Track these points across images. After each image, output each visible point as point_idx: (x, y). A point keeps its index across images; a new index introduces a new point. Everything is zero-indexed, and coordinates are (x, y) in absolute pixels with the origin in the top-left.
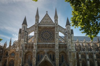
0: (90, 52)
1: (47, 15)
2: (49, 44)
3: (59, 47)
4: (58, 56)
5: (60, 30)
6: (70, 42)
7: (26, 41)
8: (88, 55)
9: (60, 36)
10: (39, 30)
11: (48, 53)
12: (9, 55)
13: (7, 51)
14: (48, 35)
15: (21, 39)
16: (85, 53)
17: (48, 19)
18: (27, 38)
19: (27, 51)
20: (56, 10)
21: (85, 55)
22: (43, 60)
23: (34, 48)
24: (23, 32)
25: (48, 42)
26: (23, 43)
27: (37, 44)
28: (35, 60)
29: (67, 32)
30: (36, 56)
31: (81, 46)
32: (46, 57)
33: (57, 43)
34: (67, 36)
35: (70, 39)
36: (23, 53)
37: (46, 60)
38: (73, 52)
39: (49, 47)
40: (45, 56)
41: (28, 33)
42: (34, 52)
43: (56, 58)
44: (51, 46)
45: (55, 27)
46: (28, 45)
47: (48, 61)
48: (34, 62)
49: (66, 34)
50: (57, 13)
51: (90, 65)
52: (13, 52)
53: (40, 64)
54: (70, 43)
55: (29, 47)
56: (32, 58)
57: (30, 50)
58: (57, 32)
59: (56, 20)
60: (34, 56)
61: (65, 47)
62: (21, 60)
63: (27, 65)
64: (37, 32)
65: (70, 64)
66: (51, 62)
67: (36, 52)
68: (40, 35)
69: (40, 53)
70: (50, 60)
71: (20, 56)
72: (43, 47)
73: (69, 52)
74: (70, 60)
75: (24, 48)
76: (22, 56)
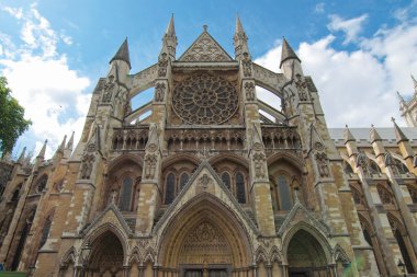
1: (206, 36)
2: (215, 127)
3: (266, 140)
4: (263, 176)
5: (260, 79)
6: (311, 116)
7: (117, 119)
8: (375, 189)
10: (175, 82)
11: (216, 165)
13: (44, 172)
14: (214, 98)
15: (100, 108)
16: (359, 182)
17: (210, 48)
18: (122, 108)
19: (117, 155)
22: (191, 192)
24: (110, 83)
25: (212, 123)
26: (103, 122)
27: (166, 129)
28: (153, 198)
30: (157, 176)
32: (205, 179)
34: (293, 95)
35: (310, 106)
36: (98, 165)
37: (206, 194)
40: (201, 175)
41: (128, 89)
42: (152, 160)
43: (257, 185)
44: (228, 137)
46: (125, 132)
47: (215, 198)
49: (286, 88)
54: (313, 118)
55: (129, 141)
57: (134, 153)
58: (249, 82)
60: (147, 177)
61: (289, 140)
62: (86, 194)
63: (111, 218)
64: (165, 82)
65: (332, 215)
66: (233, 206)
67: (159, 157)
68: (178, 97)
69: (178, 167)
70: (225, 196)
71: (83, 178)
72: (193, 141)
73: (313, 156)
74: (327, 195)
75: (107, 146)
76: (93, 175)
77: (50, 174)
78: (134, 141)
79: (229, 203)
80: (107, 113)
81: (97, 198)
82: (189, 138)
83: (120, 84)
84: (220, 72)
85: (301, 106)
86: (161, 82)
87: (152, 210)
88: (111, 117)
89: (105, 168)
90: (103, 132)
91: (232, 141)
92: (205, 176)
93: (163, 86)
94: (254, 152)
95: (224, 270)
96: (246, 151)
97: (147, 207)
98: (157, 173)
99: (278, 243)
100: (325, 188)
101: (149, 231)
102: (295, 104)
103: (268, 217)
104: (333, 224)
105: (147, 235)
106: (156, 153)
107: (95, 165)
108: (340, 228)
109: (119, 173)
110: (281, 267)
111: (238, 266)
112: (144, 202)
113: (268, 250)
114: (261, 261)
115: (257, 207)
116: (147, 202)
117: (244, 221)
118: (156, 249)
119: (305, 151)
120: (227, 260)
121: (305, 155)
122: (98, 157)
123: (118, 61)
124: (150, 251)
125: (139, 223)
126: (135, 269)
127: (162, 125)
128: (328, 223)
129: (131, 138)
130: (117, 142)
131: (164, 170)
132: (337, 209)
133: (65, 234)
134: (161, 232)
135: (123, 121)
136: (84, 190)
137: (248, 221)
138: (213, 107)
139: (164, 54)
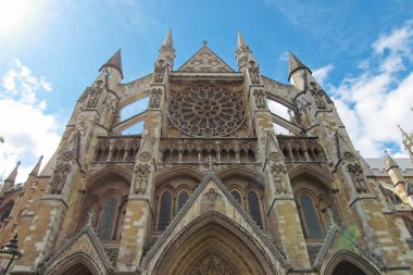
4: (286, 192)
7: (103, 127)
12: (13, 213)
13: (11, 198)
14: (217, 108)
17: (210, 61)
19: (99, 167)
22: (194, 211)
24: (98, 87)
25: (216, 134)
26: (85, 128)
27: (162, 139)
28: (144, 218)
29: (304, 92)
30: (149, 191)
32: (212, 195)
34: (309, 104)
35: (331, 114)
36: (74, 179)
41: (118, 99)
42: (143, 171)
43: (279, 203)
45: (242, 77)
46: (112, 141)
47: (226, 219)
49: (299, 99)
55: (115, 152)
57: (122, 165)
58: (258, 89)
60: (137, 192)
61: (309, 152)
62: (54, 212)
63: (84, 245)
64: (162, 88)
65: (382, 241)
66: (250, 230)
67: (153, 169)
68: (176, 107)
69: (175, 184)
70: (238, 216)
71: (53, 193)
72: (195, 153)
73: (344, 168)
74: (371, 215)
75: (88, 156)
76: (66, 190)
77: (17, 200)
78: (123, 151)
79: (244, 225)
80: (92, 119)
81: (68, 221)
82: (190, 149)
83: (109, 91)
84: (223, 82)
85: (320, 114)
86: (157, 88)
87: (141, 234)
88: (96, 123)
89: (83, 183)
90: (84, 140)
91: (242, 152)
92: (212, 191)
93: (160, 92)
94: (272, 163)
96: (260, 164)
97: (135, 230)
98: (150, 188)
100: (366, 206)
102: (312, 113)
103: (298, 244)
104: (385, 252)
105: (134, 269)
106: (149, 163)
107: (69, 177)
108: (395, 258)
109: (101, 191)
112: (131, 223)
115: (281, 231)
116: (136, 223)
117: (267, 249)
119: (331, 164)
121: (331, 169)
122: (74, 167)
123: (109, 69)
125: (123, 251)
127: (157, 133)
128: (377, 252)
129: (118, 148)
130: (100, 153)
131: (157, 187)
132: (386, 233)
134: (152, 265)
135: (110, 131)
136: (52, 208)
137: (271, 249)
138: (217, 119)
139: (162, 61)
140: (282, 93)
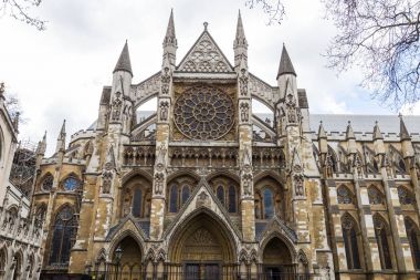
0: (371, 177)
1: (206, 37)
2: (213, 144)
3: (255, 159)
4: (250, 194)
5: (256, 94)
6: (296, 138)
7: (125, 135)
8: (365, 190)
9: (254, 117)
11: (210, 182)
12: (55, 185)
13: (47, 170)
14: (212, 112)
15: (111, 126)
16: (353, 182)
17: (210, 52)
18: (129, 123)
19: (129, 170)
20: (240, 19)
21: (355, 190)
22: (192, 207)
23: (159, 160)
24: (118, 100)
25: (210, 138)
26: (115, 140)
27: (170, 146)
28: (162, 210)
29: (283, 101)
30: (164, 192)
31: (333, 155)
32: (204, 196)
33: (246, 144)
34: (284, 115)
35: (296, 129)
36: (115, 181)
37: (204, 208)
38: (308, 178)
39: (214, 157)
40: (200, 192)
41: (133, 102)
42: (160, 177)
43: (244, 202)
44: (224, 155)
45: (236, 79)
46: (135, 148)
47: (211, 211)
48: (158, 217)
49: (279, 106)
50: (242, 30)
51: (376, 230)
52: (72, 174)
53: (179, 226)
54: (298, 140)
55: (138, 157)
56: (150, 200)
57: (144, 169)
58: (244, 102)
59: (241, 56)
60: (156, 193)
61: (275, 158)
62: (108, 206)
63: (130, 226)
64: (168, 101)
65: (300, 227)
66: (224, 218)
67: (165, 176)
68: (179, 110)
69: (180, 181)
70: (218, 210)
71: (104, 192)
72: (194, 158)
73: (293, 176)
74: (299, 211)
75: (120, 162)
76: (112, 190)
78: (143, 156)
80: (118, 131)
82: (190, 155)
83: (126, 98)
84: (217, 85)
85: (289, 129)
86: (164, 100)
87: (161, 219)
88: (121, 134)
89: (120, 182)
90: (116, 150)
91: (227, 157)
92: (203, 193)
93: (167, 104)
94: (244, 172)
95: (216, 265)
96: (238, 169)
98: (164, 188)
99: (256, 247)
100: (299, 205)
101: (160, 236)
102: (284, 125)
103: (250, 228)
104: (300, 233)
105: (159, 239)
106: (163, 172)
107: (113, 181)
108: (305, 237)
109: (131, 185)
110: (257, 265)
111: (227, 262)
112: (155, 213)
113: (249, 252)
114: (243, 260)
115: (243, 219)
116: (158, 213)
117: (232, 230)
118: (166, 250)
119: (287, 171)
120: (219, 258)
121: (287, 174)
122: (114, 174)
123: (122, 73)
124: (162, 251)
125: (152, 230)
126: (150, 264)
127: (166, 145)
129: (139, 154)
130: (127, 157)
131: (168, 184)
132: (304, 222)
133: (96, 239)
134: (169, 237)
135: (130, 136)
136: (107, 203)
137: (235, 230)
138: (212, 122)
139: (167, 69)
140: (268, 95)
